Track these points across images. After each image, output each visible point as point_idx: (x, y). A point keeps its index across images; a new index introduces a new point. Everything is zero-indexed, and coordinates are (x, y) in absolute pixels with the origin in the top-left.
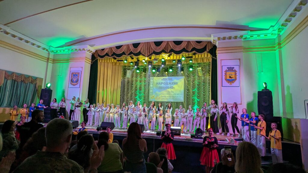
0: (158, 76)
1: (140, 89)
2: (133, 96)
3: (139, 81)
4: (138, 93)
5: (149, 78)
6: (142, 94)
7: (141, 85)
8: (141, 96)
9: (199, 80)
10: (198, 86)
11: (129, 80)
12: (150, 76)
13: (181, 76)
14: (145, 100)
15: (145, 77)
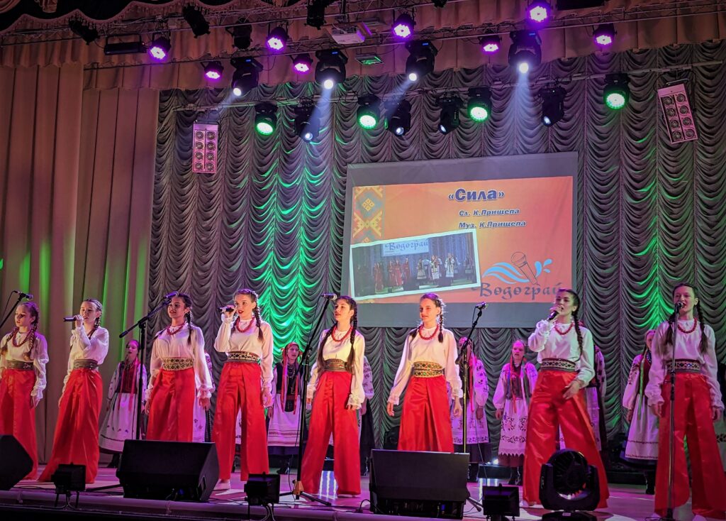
3: (274, 197)
7: (291, 218)
8: (290, 293)
9: (674, 173)
10: (669, 214)
11: (213, 187)
12: (351, 158)
13: (557, 151)
14: (315, 323)
15: (314, 165)
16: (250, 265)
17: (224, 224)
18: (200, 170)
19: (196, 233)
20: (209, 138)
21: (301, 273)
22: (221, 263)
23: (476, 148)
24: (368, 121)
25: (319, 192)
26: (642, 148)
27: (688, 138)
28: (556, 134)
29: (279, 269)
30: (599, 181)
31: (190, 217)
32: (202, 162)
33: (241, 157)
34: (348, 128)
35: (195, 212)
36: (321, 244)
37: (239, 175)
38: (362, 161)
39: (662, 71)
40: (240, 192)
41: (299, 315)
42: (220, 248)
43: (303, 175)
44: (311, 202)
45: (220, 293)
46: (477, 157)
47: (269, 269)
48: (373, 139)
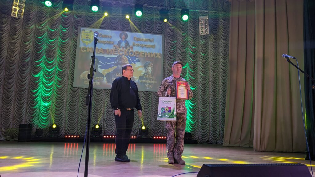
0: (101, 28)
1: (50, 55)
2: (28, 71)
3: (46, 34)
4: (42, 65)
5: (77, 29)
6: (55, 69)
7: (54, 43)
8: (52, 72)
9: (193, 46)
10: (192, 58)
11: (17, 27)
12: (80, 24)
13: (156, 33)
14: (63, 84)
15: (64, 25)
16: (34, 60)
17: (22, 42)
18: (15, 16)
19: (8, 44)
20: (21, 3)
21: (57, 65)
22: (20, 58)
23: (129, 28)
24: (95, 9)
25: (66, 35)
26: (184, 37)
27: (205, 34)
28: (156, 28)
29: (47, 63)
30: (171, 46)
31: (6, 37)
32: (16, 13)
33: (31, 17)
34: (79, 13)
35: (8, 36)
36: (66, 55)
37: (30, 24)
38: (85, 26)
39: (199, 11)
40: (31, 30)
41: (56, 81)
42: (20, 52)
43: (59, 28)
44: (63, 38)
45: (20, 70)
46: (130, 31)
47: (43, 63)
48: (89, 19)
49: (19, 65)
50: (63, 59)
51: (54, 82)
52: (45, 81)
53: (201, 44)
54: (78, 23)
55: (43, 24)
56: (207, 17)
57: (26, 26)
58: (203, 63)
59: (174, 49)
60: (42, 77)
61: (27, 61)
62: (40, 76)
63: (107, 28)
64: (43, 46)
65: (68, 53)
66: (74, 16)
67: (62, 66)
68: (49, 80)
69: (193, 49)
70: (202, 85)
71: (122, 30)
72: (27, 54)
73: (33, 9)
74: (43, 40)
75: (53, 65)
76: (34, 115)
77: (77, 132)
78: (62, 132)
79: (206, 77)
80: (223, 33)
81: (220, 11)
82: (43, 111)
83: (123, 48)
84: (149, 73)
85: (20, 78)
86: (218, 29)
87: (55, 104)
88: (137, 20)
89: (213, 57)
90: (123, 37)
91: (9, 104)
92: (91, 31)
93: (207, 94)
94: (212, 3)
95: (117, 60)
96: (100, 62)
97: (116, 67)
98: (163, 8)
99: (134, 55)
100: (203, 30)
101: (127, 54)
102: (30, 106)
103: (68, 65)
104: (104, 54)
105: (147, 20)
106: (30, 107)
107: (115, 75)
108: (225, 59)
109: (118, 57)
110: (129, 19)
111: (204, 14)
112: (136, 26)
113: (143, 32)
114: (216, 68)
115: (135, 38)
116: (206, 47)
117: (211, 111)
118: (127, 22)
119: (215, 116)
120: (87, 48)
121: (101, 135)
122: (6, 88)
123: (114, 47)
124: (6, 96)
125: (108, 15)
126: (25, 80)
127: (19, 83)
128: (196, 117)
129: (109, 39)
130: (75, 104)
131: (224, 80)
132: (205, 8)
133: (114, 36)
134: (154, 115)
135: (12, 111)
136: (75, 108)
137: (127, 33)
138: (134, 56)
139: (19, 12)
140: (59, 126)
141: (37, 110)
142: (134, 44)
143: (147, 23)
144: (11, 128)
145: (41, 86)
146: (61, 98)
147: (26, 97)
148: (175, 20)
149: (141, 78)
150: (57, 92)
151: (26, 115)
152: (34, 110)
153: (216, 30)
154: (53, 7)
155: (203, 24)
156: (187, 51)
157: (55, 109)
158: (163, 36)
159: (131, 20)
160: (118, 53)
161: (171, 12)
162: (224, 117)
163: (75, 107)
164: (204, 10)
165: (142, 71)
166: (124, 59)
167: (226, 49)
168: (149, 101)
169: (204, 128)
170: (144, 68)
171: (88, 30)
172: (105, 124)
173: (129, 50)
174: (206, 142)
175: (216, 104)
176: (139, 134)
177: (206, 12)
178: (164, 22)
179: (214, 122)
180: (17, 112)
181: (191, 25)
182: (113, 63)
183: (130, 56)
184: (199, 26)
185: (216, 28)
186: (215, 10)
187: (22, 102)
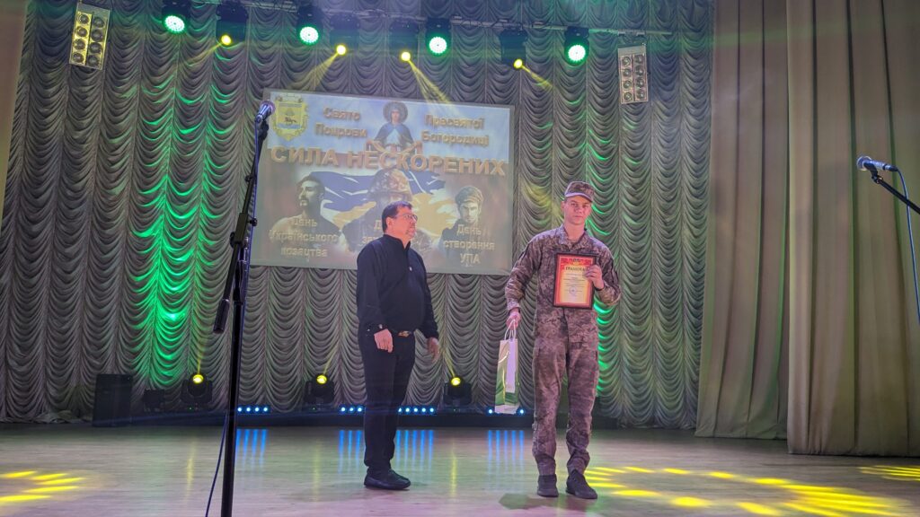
0: (328, 90)
1: (183, 172)
2: (120, 221)
3: (170, 114)
4: (161, 202)
5: (260, 96)
6: (198, 212)
7: (194, 138)
8: (189, 223)
9: (602, 136)
10: (599, 173)
11: (89, 94)
12: (268, 82)
13: (493, 103)
14: (220, 259)
15: (224, 84)
16: (137, 188)
17: (104, 138)
18: (80, 64)
19: (64, 145)
20: (96, 25)
21: (203, 202)
22: (99, 182)
23: (412, 89)
24: (309, 35)
25: (228, 114)
26: (575, 110)
27: (638, 100)
28: (492, 87)
29: (175, 195)
30: (535, 137)
31: (56, 125)
32: (84, 53)
33: (128, 63)
34: (265, 49)
35: (64, 121)
36: (230, 170)
37: (124, 84)
38: (282, 87)
39: (619, 32)
40: (126, 102)
41: (200, 249)
42: (98, 165)
43: (208, 93)
44: (218, 124)
45: (97, 219)
46: (413, 98)
47: (162, 196)
48: (295, 64)
49: (94, 204)
50: (219, 183)
51: (195, 250)
52: (168, 248)
53: (626, 129)
54: (263, 79)
55: (163, 85)
56: (642, 50)
57: (113, 90)
58: (635, 188)
59: (544, 148)
60: (161, 237)
61: (117, 191)
62: (155, 234)
63: (346, 90)
64: (162, 147)
65: (234, 165)
66: (250, 59)
67: (218, 205)
68: (182, 244)
69: (603, 147)
70: (631, 253)
71: (392, 96)
72: (118, 173)
73: (132, 42)
74: (163, 129)
75: (191, 201)
76: (138, 348)
77: (261, 397)
78: (220, 397)
79: (643, 228)
80: (693, 95)
81: (684, 31)
82: (163, 336)
83: (395, 146)
84: (472, 221)
85: (98, 240)
86: (677, 84)
87: (200, 316)
88: (432, 64)
89: (661, 168)
90: (393, 115)
91: (66, 318)
92: (300, 101)
93: (645, 281)
94: (659, 9)
95: (378, 184)
96: (327, 189)
97: (373, 204)
98: (510, 27)
99: (427, 167)
100: (630, 89)
101: (406, 167)
102: (127, 323)
103: (234, 200)
104: (337, 166)
105: (464, 65)
106: (126, 325)
107: (369, 226)
108: (701, 175)
109: (380, 174)
110: (410, 62)
111: (632, 42)
112: (433, 81)
113: (453, 100)
114: (673, 199)
115: (428, 117)
116: (642, 137)
117: (659, 330)
118: (403, 70)
119: (670, 345)
120: (288, 151)
121: (330, 404)
122: (58, 270)
123: (368, 145)
124: (58, 295)
125: (348, 52)
126: (112, 249)
127: (95, 257)
128: (616, 347)
129: (353, 121)
130: (257, 313)
131: (696, 237)
132: (636, 22)
133: (367, 111)
134: (489, 344)
135: (76, 337)
136: (256, 327)
137: (405, 102)
138: (428, 170)
139: (92, 51)
140: (212, 379)
141: (146, 334)
142: (425, 137)
143: (463, 73)
144: (75, 385)
145: (157, 263)
146: (215, 297)
147: (115, 294)
148: (546, 60)
149: (448, 234)
150: (204, 279)
151: (116, 347)
152: (138, 332)
153: (670, 86)
154: (191, 33)
155: (629, 70)
156: (585, 152)
157: (200, 330)
158: (511, 111)
159: (416, 65)
160: (379, 164)
161: (536, 40)
162: (697, 348)
163: (255, 323)
164: (632, 28)
165: (450, 213)
166: (398, 179)
167: (701, 143)
168: (472, 304)
169: (638, 383)
170: (456, 205)
171: (290, 97)
172: (344, 373)
173: (413, 152)
174: (647, 424)
175: (673, 309)
176: (445, 402)
177: (638, 33)
178: (515, 69)
179: (667, 363)
180: (90, 339)
181: (596, 74)
182: (366, 192)
183: (416, 172)
184: (617, 76)
185: (671, 82)
186: (667, 29)
187: (105, 310)
